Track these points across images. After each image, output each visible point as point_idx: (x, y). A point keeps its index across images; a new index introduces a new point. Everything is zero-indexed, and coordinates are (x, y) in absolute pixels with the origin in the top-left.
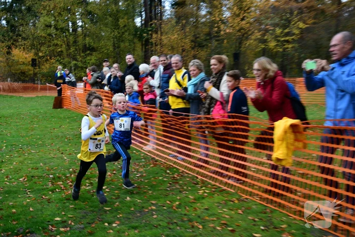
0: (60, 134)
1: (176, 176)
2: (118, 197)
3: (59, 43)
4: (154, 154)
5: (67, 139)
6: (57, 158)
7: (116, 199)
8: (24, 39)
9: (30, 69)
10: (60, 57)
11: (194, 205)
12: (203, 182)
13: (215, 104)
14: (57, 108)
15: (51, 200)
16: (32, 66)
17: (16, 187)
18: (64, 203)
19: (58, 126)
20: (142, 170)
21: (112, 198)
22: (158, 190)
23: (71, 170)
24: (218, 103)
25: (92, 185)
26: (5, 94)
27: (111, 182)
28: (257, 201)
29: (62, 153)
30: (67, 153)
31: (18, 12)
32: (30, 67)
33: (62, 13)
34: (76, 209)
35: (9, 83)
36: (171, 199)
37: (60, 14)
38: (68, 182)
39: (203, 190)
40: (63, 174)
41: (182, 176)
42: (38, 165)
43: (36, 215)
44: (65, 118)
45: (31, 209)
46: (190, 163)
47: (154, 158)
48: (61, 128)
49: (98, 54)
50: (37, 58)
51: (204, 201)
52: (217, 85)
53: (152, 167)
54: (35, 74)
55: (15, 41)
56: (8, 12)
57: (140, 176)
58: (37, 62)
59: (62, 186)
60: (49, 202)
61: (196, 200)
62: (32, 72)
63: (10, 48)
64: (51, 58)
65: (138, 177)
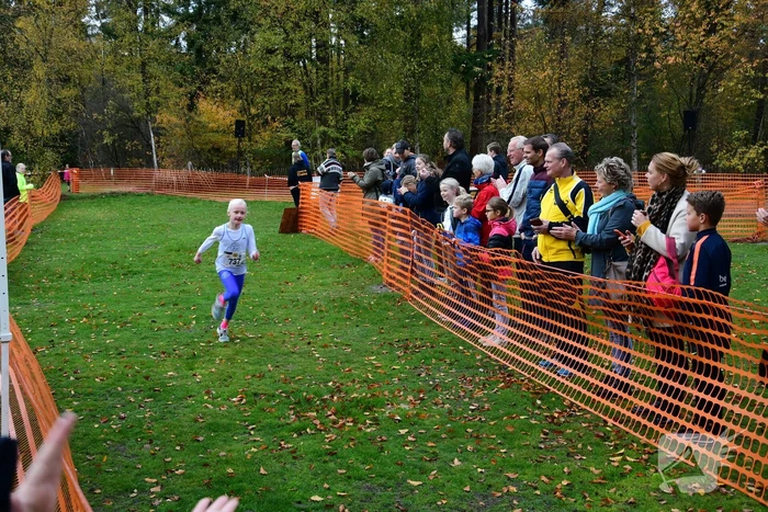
0: (300, 296)
1: (556, 415)
2: (434, 458)
3: (292, 87)
4: (506, 357)
5: (316, 309)
6: (301, 355)
7: (430, 461)
8: (222, 78)
9: (230, 142)
10: (293, 118)
11: (603, 492)
12: (620, 434)
13: (654, 264)
14: (287, 233)
15: (298, 453)
16: (236, 136)
17: (226, 416)
18: (325, 462)
19: (293, 276)
20: (480, 394)
21: (422, 459)
22: (520, 448)
23: (330, 384)
24: (661, 261)
25: (378, 424)
26: (182, 194)
27: (416, 419)
28: (750, 494)
29: (309, 343)
30: (320, 343)
31: (214, 23)
32: (231, 138)
33: (301, 23)
34: (349, 477)
35: (188, 172)
36: (550, 473)
37: (297, 25)
38: (329, 413)
39: (621, 454)
40: (315, 394)
41: (570, 416)
42: (264, 368)
43: (275, 484)
44: (306, 257)
45: (262, 471)
46: (589, 386)
47: (505, 367)
48: (301, 281)
49: (374, 110)
50: (244, 118)
51: (623, 482)
52: (661, 220)
53: (502, 388)
54: (240, 153)
55: (203, 83)
56: (192, 22)
57: (478, 409)
58: (247, 128)
59: (317, 422)
60: (294, 458)
61: (607, 479)
62: (233, 149)
63: (193, 97)
64: (273, 119)
65: (473, 410)
